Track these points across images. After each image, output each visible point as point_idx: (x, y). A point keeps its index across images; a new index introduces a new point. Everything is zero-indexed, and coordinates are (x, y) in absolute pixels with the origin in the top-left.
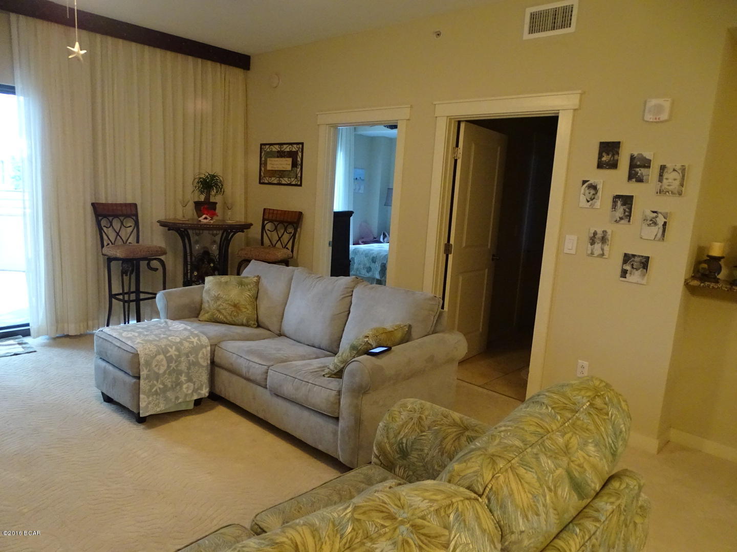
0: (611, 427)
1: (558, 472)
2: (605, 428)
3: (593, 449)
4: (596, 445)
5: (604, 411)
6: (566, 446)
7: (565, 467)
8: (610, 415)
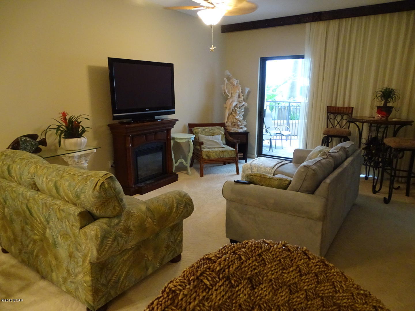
0: (82, 186)
1: (54, 179)
2: (80, 185)
3: (67, 184)
4: (69, 184)
5: (86, 181)
6: (63, 177)
7: (56, 179)
8: (86, 184)
